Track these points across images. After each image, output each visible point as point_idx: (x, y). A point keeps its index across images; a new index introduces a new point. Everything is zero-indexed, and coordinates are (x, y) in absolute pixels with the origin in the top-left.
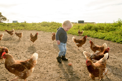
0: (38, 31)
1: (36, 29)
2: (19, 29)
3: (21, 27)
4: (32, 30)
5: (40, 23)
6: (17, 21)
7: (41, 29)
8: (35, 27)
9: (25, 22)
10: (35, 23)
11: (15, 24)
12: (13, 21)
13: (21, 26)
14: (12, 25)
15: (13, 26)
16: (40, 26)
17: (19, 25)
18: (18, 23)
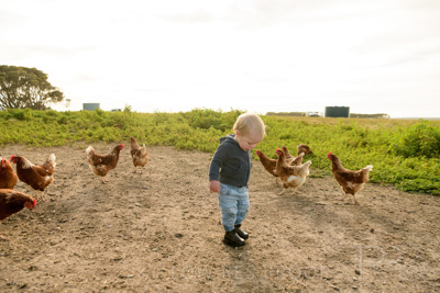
0: (182, 148)
1: (172, 142)
2: (101, 138)
3: (109, 129)
4: (157, 144)
5: (181, 114)
6: (98, 105)
7: (195, 142)
8: (167, 130)
9: (127, 110)
10: (164, 115)
11: (88, 117)
12: (85, 106)
13: (110, 125)
14: (78, 120)
15: (79, 125)
16: (186, 126)
17: (105, 121)
18: (100, 113)
